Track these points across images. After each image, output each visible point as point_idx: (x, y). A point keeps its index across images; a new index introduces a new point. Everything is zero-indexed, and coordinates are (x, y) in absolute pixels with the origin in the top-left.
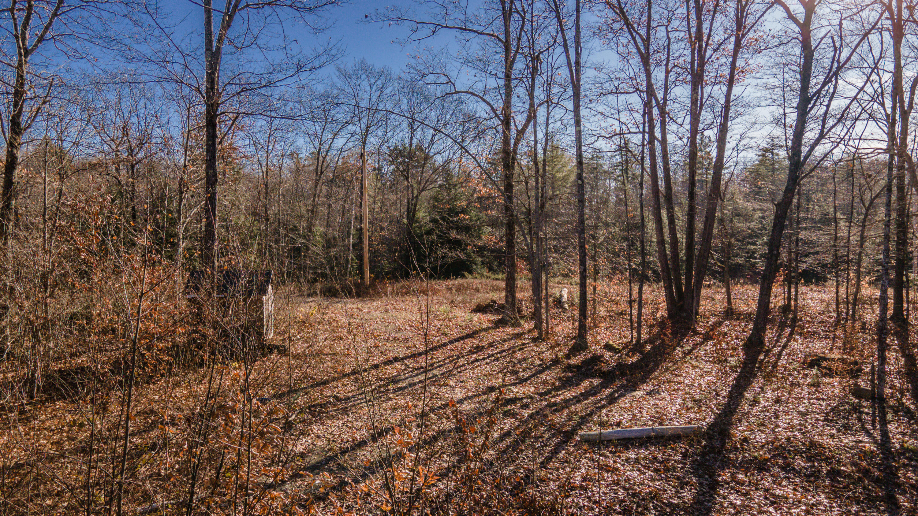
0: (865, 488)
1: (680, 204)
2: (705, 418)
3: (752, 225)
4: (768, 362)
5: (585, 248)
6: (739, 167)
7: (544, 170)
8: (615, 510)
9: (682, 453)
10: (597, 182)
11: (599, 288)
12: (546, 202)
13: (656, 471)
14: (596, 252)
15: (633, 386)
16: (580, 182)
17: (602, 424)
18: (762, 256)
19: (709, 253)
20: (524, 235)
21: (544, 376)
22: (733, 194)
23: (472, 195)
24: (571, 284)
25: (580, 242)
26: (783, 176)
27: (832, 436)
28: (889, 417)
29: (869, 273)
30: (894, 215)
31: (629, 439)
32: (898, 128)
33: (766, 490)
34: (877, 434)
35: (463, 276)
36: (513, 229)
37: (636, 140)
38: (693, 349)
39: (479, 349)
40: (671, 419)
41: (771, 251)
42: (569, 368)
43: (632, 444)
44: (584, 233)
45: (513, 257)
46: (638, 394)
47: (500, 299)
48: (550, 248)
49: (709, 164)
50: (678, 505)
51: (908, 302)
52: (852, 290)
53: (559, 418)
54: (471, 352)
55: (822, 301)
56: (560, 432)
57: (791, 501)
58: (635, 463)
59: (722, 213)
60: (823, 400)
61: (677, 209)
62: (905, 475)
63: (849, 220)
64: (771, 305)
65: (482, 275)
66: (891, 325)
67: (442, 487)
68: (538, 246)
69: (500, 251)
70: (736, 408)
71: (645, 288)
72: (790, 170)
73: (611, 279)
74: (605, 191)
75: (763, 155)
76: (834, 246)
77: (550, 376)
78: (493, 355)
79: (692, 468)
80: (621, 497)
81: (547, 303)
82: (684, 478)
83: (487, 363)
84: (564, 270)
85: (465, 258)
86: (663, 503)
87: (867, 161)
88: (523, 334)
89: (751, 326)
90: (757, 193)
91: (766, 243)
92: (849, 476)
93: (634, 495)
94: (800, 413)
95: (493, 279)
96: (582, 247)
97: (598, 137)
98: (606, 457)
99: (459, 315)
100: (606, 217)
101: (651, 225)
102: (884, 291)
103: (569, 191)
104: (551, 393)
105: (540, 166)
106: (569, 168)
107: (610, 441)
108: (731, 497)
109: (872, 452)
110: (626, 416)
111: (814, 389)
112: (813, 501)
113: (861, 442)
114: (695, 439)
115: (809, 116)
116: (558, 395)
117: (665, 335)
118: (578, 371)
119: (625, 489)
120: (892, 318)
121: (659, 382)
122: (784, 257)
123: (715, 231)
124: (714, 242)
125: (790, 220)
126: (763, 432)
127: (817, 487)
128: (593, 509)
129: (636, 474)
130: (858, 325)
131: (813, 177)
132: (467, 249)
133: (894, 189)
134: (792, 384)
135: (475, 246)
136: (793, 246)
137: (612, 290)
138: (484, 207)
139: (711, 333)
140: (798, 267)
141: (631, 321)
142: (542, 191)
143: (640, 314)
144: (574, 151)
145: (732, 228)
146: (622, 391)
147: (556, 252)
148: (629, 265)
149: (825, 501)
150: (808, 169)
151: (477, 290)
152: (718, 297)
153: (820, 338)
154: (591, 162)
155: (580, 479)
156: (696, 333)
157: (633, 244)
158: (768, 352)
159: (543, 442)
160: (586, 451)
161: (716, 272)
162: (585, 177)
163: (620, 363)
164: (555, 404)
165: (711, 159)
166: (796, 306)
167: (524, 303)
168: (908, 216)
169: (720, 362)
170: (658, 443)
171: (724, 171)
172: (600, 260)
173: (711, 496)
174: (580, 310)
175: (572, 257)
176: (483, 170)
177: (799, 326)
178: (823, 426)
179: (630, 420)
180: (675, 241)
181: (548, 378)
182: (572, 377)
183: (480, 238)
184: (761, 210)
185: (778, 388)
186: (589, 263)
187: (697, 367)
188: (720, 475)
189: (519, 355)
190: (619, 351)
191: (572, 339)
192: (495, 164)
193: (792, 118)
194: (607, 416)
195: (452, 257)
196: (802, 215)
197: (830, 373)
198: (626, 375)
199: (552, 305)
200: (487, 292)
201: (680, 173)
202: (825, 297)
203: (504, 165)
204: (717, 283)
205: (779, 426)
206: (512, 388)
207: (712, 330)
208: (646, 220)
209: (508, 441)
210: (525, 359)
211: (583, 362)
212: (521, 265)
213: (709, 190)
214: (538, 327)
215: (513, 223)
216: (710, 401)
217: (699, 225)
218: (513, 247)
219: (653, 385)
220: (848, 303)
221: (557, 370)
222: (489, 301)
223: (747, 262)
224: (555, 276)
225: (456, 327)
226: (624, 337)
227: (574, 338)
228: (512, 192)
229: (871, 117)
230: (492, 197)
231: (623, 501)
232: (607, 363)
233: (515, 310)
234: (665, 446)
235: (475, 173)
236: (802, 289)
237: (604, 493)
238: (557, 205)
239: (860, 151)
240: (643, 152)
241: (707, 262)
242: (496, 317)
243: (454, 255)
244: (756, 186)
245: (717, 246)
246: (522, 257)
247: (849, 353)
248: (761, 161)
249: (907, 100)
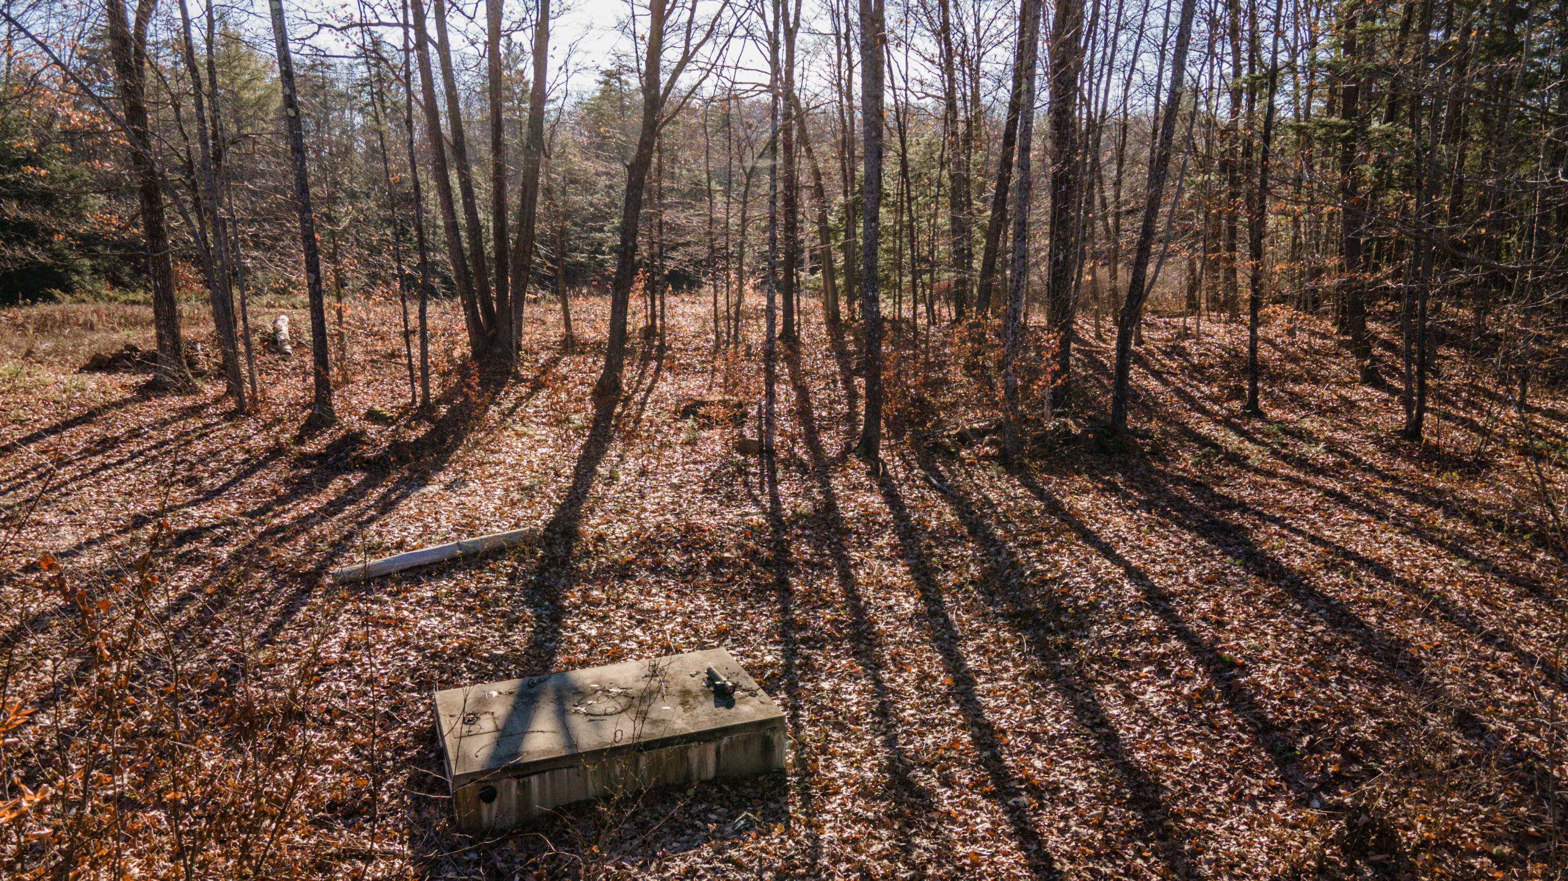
0: (753, 576)
1: (479, 161)
2: (540, 515)
3: (596, 199)
4: (629, 415)
5: (315, 240)
6: (571, 100)
7: (213, 82)
8: (403, 687)
9: (507, 575)
10: (327, 114)
11: (349, 311)
12: (226, 149)
13: (469, 610)
14: (336, 247)
15: (421, 478)
16: (291, 112)
17: (372, 550)
18: (612, 249)
19: (532, 245)
20: (183, 213)
21: (254, 480)
22: (564, 147)
23: (48, 126)
24: (294, 307)
25: (303, 227)
26: (636, 120)
27: (713, 513)
28: (779, 475)
29: (753, 273)
30: (780, 186)
31: (420, 567)
32: (782, 54)
33: (631, 606)
34: (765, 500)
35: (50, 298)
36: (159, 201)
37: (393, 37)
38: (517, 406)
39: (107, 444)
40: (488, 524)
41: (624, 241)
42: (303, 460)
43: (429, 574)
44: (310, 211)
45: (165, 258)
46: (432, 489)
47: (146, 341)
48: (243, 240)
49: (524, 92)
50: (504, 657)
51: (799, 313)
52: (733, 299)
53: (287, 553)
54: (89, 452)
55: (697, 317)
56: (293, 575)
57: (663, 614)
58: (432, 604)
59: (549, 178)
60: (701, 462)
61: (474, 168)
62: (798, 549)
63: (727, 193)
64: (629, 328)
65: (97, 296)
66: (779, 346)
67: (48, 722)
68: (216, 234)
69: (135, 244)
70: (586, 492)
71: (430, 308)
72: (645, 110)
73: (368, 296)
74: (344, 132)
75: (606, 83)
76: (710, 233)
77: (265, 479)
78: (141, 453)
79: (525, 595)
80: (412, 664)
81: (248, 344)
82: (512, 612)
83: (128, 470)
84: (277, 281)
85: (50, 261)
86: (481, 658)
87: (747, 102)
88: (205, 406)
89: (602, 362)
90: (600, 147)
91: (617, 229)
92: (734, 564)
93: (434, 657)
94: (673, 486)
95: (125, 302)
96: (308, 238)
97: (320, 26)
98: (382, 603)
99: (48, 380)
100: (351, 181)
101: (432, 197)
102: (771, 300)
103: (271, 128)
104: (271, 510)
105: (203, 72)
106: (268, 81)
107: (388, 576)
108: (583, 627)
109: (760, 526)
110: (412, 529)
111: (689, 448)
112: (691, 607)
113: (747, 514)
114: (527, 549)
115: (668, 23)
116: (284, 511)
117: (469, 386)
118: (320, 463)
119: (418, 649)
120: (780, 338)
121: (465, 466)
122: (644, 251)
123: (540, 209)
124: (540, 227)
125: (649, 191)
126: (624, 522)
127: (696, 587)
128: (365, 694)
129: (435, 621)
130: (742, 349)
131: (676, 123)
132: (51, 242)
133: (780, 147)
134: (662, 446)
135: (72, 234)
136: (655, 233)
137: (372, 315)
138: (82, 153)
139: (543, 378)
140: (663, 267)
141: (410, 366)
142: (214, 125)
143: (424, 354)
144: (271, 49)
145: (565, 202)
146: (403, 488)
147: (257, 246)
148: (399, 269)
149: (706, 605)
150: (671, 109)
151: (90, 327)
152: (551, 319)
153: (695, 373)
154: (311, 73)
155: (337, 649)
156: (519, 379)
157: (404, 232)
158: (628, 399)
159: (263, 598)
160: (345, 601)
161: (545, 277)
162: (301, 103)
163: (395, 441)
164: (281, 528)
165: (526, 84)
166: (662, 327)
167: (199, 347)
168: (797, 188)
169: (559, 422)
170: (469, 565)
171: (549, 107)
172: (345, 261)
173: (555, 631)
174: (316, 355)
175: (290, 256)
176: (68, 72)
177: (668, 357)
178: (702, 500)
179: (420, 536)
180: (475, 227)
181: (264, 483)
182: (310, 476)
183: (80, 218)
184: (607, 174)
185: (643, 453)
186: (325, 268)
187: (525, 434)
188: (566, 598)
189: (199, 447)
190: (394, 421)
191: (304, 408)
192: (95, 61)
193: (644, 25)
194: (380, 534)
195: (14, 259)
196: (666, 183)
197: (709, 422)
198: (408, 460)
199: (260, 348)
200: (113, 329)
201: (477, 106)
202: (701, 310)
203: (117, 65)
204: (548, 295)
205: (644, 510)
206: (189, 510)
207: (544, 373)
208: (423, 187)
209: (191, 610)
210: (214, 454)
211: (328, 447)
212: (186, 272)
213: (525, 137)
214: (234, 390)
215: (156, 189)
216: (547, 486)
217: (513, 199)
218: (163, 238)
219: (455, 471)
220: (728, 318)
221: (281, 467)
222: (120, 347)
223: (590, 259)
224: (259, 292)
225: (46, 406)
226: (401, 396)
227: (309, 406)
228: (144, 124)
229: (749, 33)
230: (100, 133)
231: (416, 669)
232: (374, 444)
233: (181, 363)
234: (481, 568)
235: (50, 78)
236: (671, 300)
237: (382, 663)
238: (250, 156)
239: (738, 86)
240: (407, 63)
241: (532, 262)
242: (140, 379)
243: (19, 253)
244: (598, 135)
245: (543, 234)
246: (185, 258)
247: (731, 392)
248: (603, 92)
249: (792, 12)
